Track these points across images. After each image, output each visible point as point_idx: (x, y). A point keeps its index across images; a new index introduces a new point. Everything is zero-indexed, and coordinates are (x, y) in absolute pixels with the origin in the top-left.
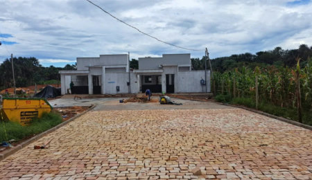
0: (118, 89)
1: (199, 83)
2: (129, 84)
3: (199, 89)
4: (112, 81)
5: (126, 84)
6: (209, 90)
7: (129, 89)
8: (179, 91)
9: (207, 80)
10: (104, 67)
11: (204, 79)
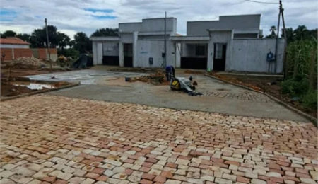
0: (151, 61)
1: (265, 58)
2: (164, 55)
3: (263, 67)
4: (145, 51)
5: (161, 55)
6: (280, 70)
7: (165, 62)
8: (231, 68)
9: (279, 53)
10: (136, 34)
11: (274, 52)
